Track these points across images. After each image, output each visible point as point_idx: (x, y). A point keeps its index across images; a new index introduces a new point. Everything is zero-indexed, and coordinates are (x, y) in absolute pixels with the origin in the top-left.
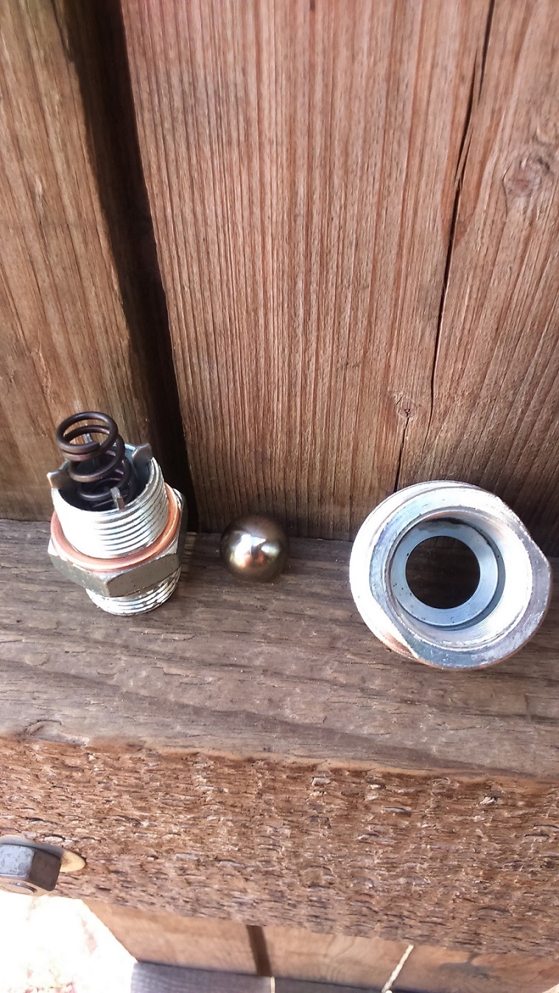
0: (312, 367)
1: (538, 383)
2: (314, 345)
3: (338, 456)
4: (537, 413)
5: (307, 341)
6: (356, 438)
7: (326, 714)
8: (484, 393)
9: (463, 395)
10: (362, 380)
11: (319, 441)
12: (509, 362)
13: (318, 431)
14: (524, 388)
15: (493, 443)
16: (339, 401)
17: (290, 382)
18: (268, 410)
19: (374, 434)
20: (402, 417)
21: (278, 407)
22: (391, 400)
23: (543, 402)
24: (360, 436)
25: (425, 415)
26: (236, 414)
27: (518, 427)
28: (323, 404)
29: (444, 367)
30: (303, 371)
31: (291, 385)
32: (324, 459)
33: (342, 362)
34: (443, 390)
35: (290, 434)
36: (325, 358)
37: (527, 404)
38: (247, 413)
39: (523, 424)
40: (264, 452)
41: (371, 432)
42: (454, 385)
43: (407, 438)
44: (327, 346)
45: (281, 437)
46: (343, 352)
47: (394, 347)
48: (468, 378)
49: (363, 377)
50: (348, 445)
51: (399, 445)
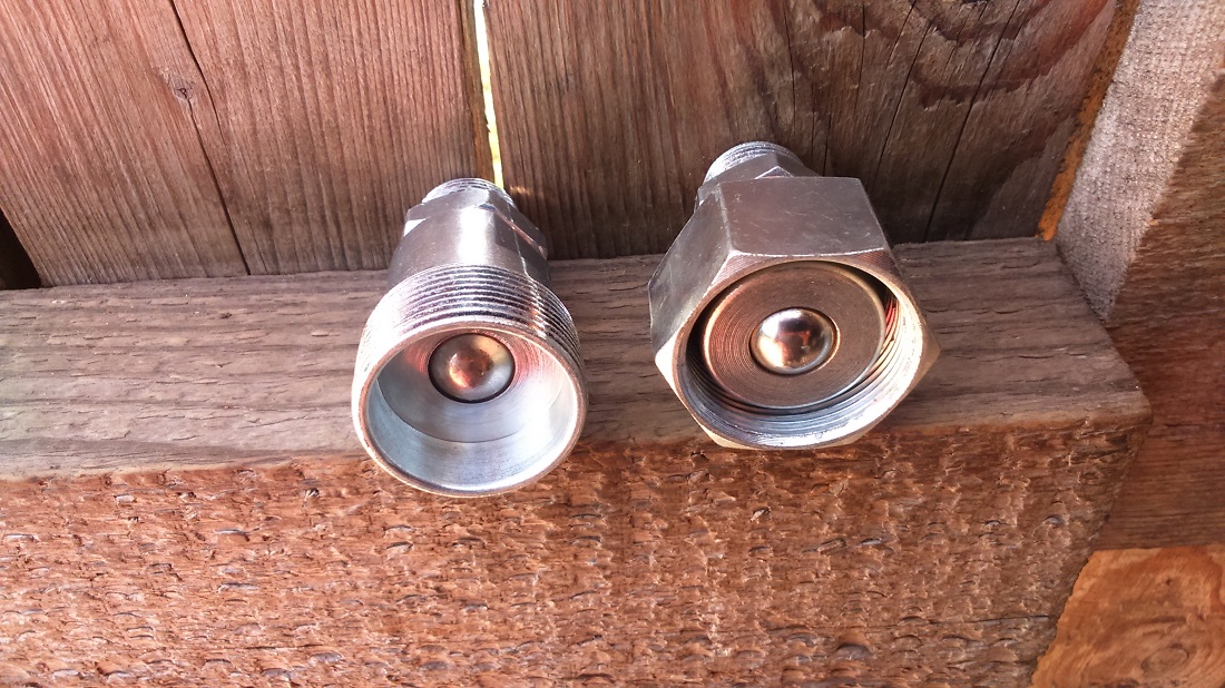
0: (64, 47)
1: (294, 40)
2: (53, 20)
3: (141, 162)
4: (311, 77)
5: (43, 14)
6: (148, 134)
8: (248, 60)
9: (228, 63)
10: (120, 57)
11: (113, 145)
12: (253, 17)
13: (106, 129)
14: (284, 48)
15: (288, 120)
16: (110, 88)
17: (49, 69)
18: (44, 109)
19: (164, 126)
20: (181, 100)
21: (52, 103)
22: (161, 78)
23: (310, 63)
24: (152, 130)
25: (203, 95)
26: (13, 120)
27: (303, 98)
28: (95, 92)
29: (193, 31)
30: (57, 54)
31: (53, 74)
32: (128, 167)
33: (90, 37)
34: (204, 57)
35: (78, 138)
36: (70, 34)
37: (297, 68)
38: (23, 117)
39: (306, 95)
40: (63, 167)
41: (160, 125)
42: (214, 52)
43: (199, 126)
44: (66, 18)
45: (72, 144)
46: (86, 25)
47: (132, 12)
48: (224, 43)
49: (119, 53)
50: (145, 144)
51: (196, 137)
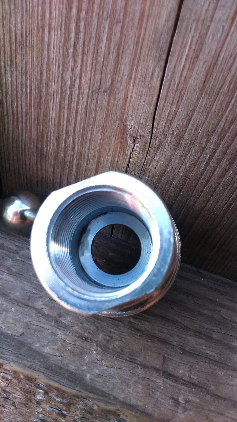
0: (77, 86)
1: (224, 136)
2: (79, 67)
3: (87, 164)
4: (219, 161)
5: (75, 62)
6: (99, 152)
7: (24, 331)
8: (186, 136)
9: (173, 134)
10: (108, 105)
11: (76, 150)
12: (208, 113)
13: (76, 141)
14: (214, 138)
15: (186, 178)
16: (91, 119)
17: (61, 95)
18: (46, 116)
19: (111, 152)
20: (130, 142)
21: (53, 115)
22: (125, 126)
23: (225, 153)
24: (102, 151)
25: (145, 145)
26: (26, 114)
27: (204, 169)
28: (81, 119)
29: (164, 107)
30: (71, 88)
31: (62, 99)
32: (78, 164)
33: (96, 86)
34: (160, 125)
35: (58, 138)
36: (85, 79)
37: (214, 152)
38: (33, 115)
39: (208, 168)
40: (42, 150)
41: (109, 150)
42: (168, 124)
43: (132, 160)
44: (88, 69)
45: (53, 140)
46: (98, 78)
47: (132, 81)
48: (178, 121)
49: (109, 102)
50: (95, 156)
51: (126, 164)
